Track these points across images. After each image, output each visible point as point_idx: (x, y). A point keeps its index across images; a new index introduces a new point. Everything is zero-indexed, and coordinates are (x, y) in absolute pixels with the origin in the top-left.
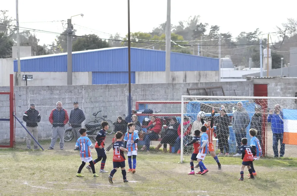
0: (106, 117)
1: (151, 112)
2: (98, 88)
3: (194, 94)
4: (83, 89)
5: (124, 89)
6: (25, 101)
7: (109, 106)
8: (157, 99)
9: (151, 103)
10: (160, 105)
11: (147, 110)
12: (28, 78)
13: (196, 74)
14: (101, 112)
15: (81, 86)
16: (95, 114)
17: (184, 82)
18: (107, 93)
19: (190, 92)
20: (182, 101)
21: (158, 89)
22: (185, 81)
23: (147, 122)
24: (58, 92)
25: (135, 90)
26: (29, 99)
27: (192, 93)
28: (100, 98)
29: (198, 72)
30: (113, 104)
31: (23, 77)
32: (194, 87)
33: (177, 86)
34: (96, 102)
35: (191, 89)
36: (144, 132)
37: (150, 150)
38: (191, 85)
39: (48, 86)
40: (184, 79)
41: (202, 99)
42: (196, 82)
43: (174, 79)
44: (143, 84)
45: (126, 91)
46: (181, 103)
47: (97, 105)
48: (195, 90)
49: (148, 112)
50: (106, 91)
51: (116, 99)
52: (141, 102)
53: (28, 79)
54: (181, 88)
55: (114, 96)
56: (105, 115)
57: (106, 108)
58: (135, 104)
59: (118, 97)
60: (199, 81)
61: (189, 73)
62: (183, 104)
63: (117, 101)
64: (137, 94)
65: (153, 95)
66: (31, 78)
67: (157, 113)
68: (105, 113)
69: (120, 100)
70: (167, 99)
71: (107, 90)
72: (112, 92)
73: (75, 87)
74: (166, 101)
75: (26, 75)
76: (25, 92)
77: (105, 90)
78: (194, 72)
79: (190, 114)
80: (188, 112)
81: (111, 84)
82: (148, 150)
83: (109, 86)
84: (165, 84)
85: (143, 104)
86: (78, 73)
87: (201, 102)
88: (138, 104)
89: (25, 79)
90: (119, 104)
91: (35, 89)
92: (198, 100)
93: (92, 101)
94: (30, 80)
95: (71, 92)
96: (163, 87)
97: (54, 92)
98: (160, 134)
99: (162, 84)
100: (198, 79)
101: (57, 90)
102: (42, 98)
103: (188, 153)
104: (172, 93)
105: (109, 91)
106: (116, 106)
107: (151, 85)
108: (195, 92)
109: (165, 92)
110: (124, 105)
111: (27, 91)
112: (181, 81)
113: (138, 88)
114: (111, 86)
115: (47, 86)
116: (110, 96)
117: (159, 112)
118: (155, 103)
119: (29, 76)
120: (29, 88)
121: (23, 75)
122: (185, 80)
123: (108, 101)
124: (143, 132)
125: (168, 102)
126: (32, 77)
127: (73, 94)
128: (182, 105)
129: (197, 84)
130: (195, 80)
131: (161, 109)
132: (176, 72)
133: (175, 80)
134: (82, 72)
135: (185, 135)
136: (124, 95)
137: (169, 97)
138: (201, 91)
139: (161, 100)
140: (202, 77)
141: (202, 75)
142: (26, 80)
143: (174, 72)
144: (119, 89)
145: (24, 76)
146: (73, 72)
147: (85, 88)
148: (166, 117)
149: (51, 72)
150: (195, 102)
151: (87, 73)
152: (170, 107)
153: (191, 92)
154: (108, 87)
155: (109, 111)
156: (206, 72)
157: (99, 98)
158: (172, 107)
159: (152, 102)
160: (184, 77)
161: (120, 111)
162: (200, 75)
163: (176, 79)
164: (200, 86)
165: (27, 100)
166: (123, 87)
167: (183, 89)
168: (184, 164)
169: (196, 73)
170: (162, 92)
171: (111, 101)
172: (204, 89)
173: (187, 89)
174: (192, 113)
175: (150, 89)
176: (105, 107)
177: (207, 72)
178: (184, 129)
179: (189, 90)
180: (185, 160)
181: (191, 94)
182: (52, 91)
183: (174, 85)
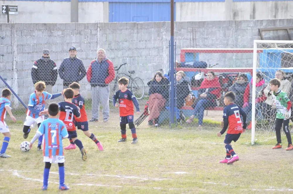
0: (133, 72)
1: (204, 65)
2: (121, 28)
3: (270, 37)
4: (99, 29)
5: (162, 30)
6: (10, 48)
7: (138, 57)
8: (212, 45)
9: (203, 52)
10: (216, 55)
11: (199, 62)
12: (11, 10)
13: (270, 6)
14: (126, 65)
15: (95, 24)
16: (117, 68)
17: (251, 18)
18: (135, 35)
19: (263, 34)
20: (255, 49)
21: (214, 29)
22: (254, 18)
23: (198, 81)
24: (60, 33)
25: (179, 32)
26: (16, 44)
27: (267, 36)
28: (125, 43)
29: (274, 2)
30: (144, 53)
31: (3, 9)
32: (269, 27)
33: (243, 26)
34: (118, 49)
35: (266, 30)
36: (194, 97)
37: (204, 124)
38: (264, 24)
39: (45, 24)
40: (252, 14)
41: (287, 46)
42: (270, 18)
43: (235, 14)
44: (190, 22)
45: (164, 33)
46: (252, 51)
47: (120, 54)
48: (272, 32)
49: (200, 66)
50: (133, 33)
51: (149, 45)
52: (190, 50)
53: (10, 13)
54: (249, 28)
55: (146, 41)
56: (132, 70)
57: (133, 59)
58: (180, 52)
59: (153, 42)
60: (275, 16)
61: (259, 5)
62: (257, 53)
63: (150, 49)
64: (180, 37)
65: (206, 39)
66: (15, 10)
67: (212, 67)
68: (132, 67)
69: (155, 46)
70: (227, 45)
71: (136, 31)
72: (143, 34)
73: (86, 26)
74: (226, 48)
75: (7, 6)
76: (9, 33)
77: (132, 31)
78: (268, 2)
79: (266, 69)
80: (263, 66)
81: (140, 22)
82: (200, 124)
83: (138, 24)
84: (224, 21)
85: (192, 54)
86: (87, 3)
87: (285, 50)
88: (184, 53)
89: (5, 11)
90: (154, 53)
91: (25, 28)
92: (279, 47)
93: (112, 48)
94: (13, 13)
95: (80, 33)
96: (221, 27)
97: (54, 34)
98: (218, 100)
99: (220, 22)
100: (274, 14)
101: (59, 29)
102: (35, 42)
103: (263, 129)
104: (236, 36)
105: (138, 33)
106: (149, 56)
107: (203, 24)
108: (271, 34)
109: (225, 35)
110: (161, 54)
111: (11, 31)
112: (247, 18)
113: (182, 28)
114: (142, 24)
115: (43, 24)
116: (140, 41)
117: (215, 65)
118: (208, 52)
119: (12, 8)
120: (16, 26)
121: (3, 6)
122: (253, 16)
123: (136, 49)
124: (191, 96)
125: (228, 51)
126: (17, 9)
127: (83, 37)
128: (255, 54)
129: (274, 22)
130: (270, 16)
131: (218, 61)
132: (240, 3)
133: (238, 15)
134: (94, 2)
135: (259, 102)
136: (161, 38)
137: (230, 42)
138: (281, 33)
139: (218, 46)
140: (280, 10)
141: (280, 8)
142: (7, 13)
143: (236, 3)
144: (153, 29)
145: (5, 8)
146: (79, 2)
147: (102, 27)
148: (225, 73)
149: (45, 1)
150: (275, 50)
151: (101, 4)
152: (231, 59)
153: (265, 35)
154: (136, 26)
155: (138, 64)
156: (286, 2)
157: (123, 44)
158: (234, 57)
159: (204, 50)
160: (252, 10)
161: (155, 64)
162: (276, 8)
163: (240, 14)
164: (278, 25)
165: (12, 45)
166: (159, 26)
167: (252, 29)
168: (257, 146)
169: (271, 4)
170: (220, 34)
171: (141, 49)
172: (286, 30)
173: (259, 30)
174: (270, 68)
175: (201, 30)
176: (131, 57)
177: (289, 2)
178: (257, 93)
179: (262, 31)
180: (258, 140)
181: (264, 37)
182: (51, 32)
183: (238, 24)
